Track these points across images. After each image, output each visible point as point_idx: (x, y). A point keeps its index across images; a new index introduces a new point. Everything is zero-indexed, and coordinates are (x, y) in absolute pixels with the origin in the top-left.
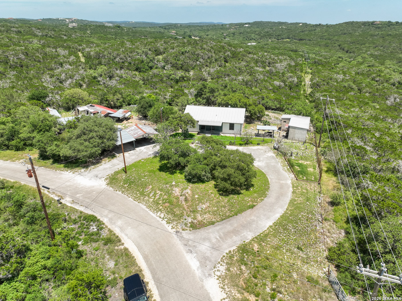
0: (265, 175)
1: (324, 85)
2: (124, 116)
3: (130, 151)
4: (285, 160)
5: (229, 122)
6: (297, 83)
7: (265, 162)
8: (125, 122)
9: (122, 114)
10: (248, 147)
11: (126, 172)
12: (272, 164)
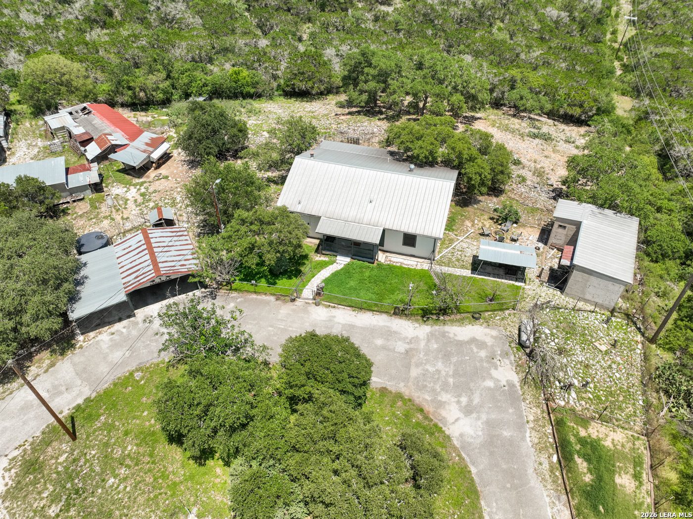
0: (478, 498)
1: (665, 16)
2: (149, 157)
3: (120, 320)
4: (546, 415)
5: (402, 230)
6: (601, 12)
7: (484, 417)
8: (152, 173)
9: (144, 151)
10: (447, 328)
11: (73, 436)
12: (506, 433)
